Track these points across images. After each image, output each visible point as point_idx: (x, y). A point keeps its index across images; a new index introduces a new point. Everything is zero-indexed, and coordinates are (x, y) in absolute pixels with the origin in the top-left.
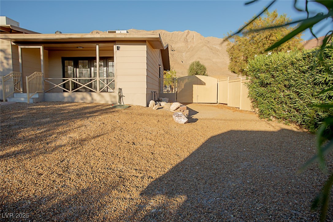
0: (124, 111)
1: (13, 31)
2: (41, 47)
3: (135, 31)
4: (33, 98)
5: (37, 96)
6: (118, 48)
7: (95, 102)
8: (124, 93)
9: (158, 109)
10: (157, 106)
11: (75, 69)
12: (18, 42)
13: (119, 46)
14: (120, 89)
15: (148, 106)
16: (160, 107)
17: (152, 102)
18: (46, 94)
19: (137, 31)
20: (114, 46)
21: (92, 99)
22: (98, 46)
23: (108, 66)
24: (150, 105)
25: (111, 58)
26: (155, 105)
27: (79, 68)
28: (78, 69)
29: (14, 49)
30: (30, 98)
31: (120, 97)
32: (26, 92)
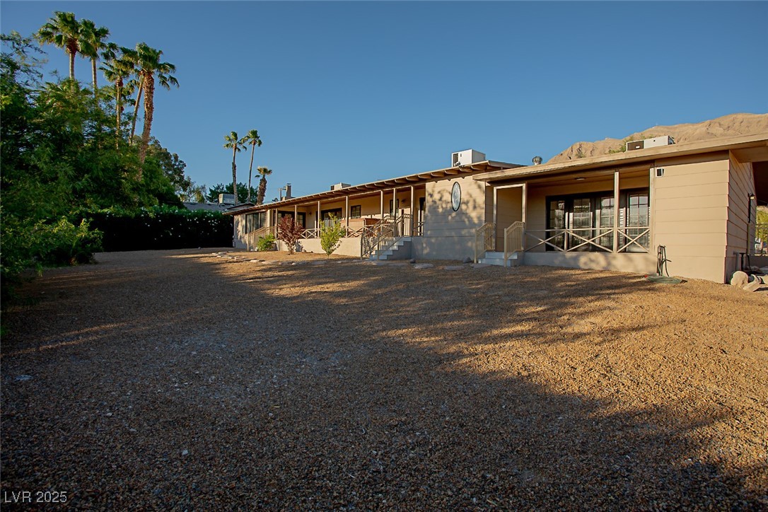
0: (673, 289)
1: (488, 168)
2: (524, 186)
3: (662, 129)
4: (511, 260)
5: (515, 257)
6: (659, 173)
7: (613, 269)
8: (668, 254)
9: (758, 290)
10: (755, 284)
11: (567, 214)
12: (494, 182)
13: (662, 168)
14: (662, 248)
15: (727, 282)
16: (763, 286)
17: (739, 276)
18: (527, 254)
19: (668, 128)
20: (652, 170)
21: (609, 264)
22: (618, 173)
23: (629, 205)
24: (732, 281)
25: (645, 191)
26: (749, 282)
27: (573, 212)
28: (571, 214)
29: (488, 192)
30: (507, 259)
31: (661, 262)
32: (503, 251)
